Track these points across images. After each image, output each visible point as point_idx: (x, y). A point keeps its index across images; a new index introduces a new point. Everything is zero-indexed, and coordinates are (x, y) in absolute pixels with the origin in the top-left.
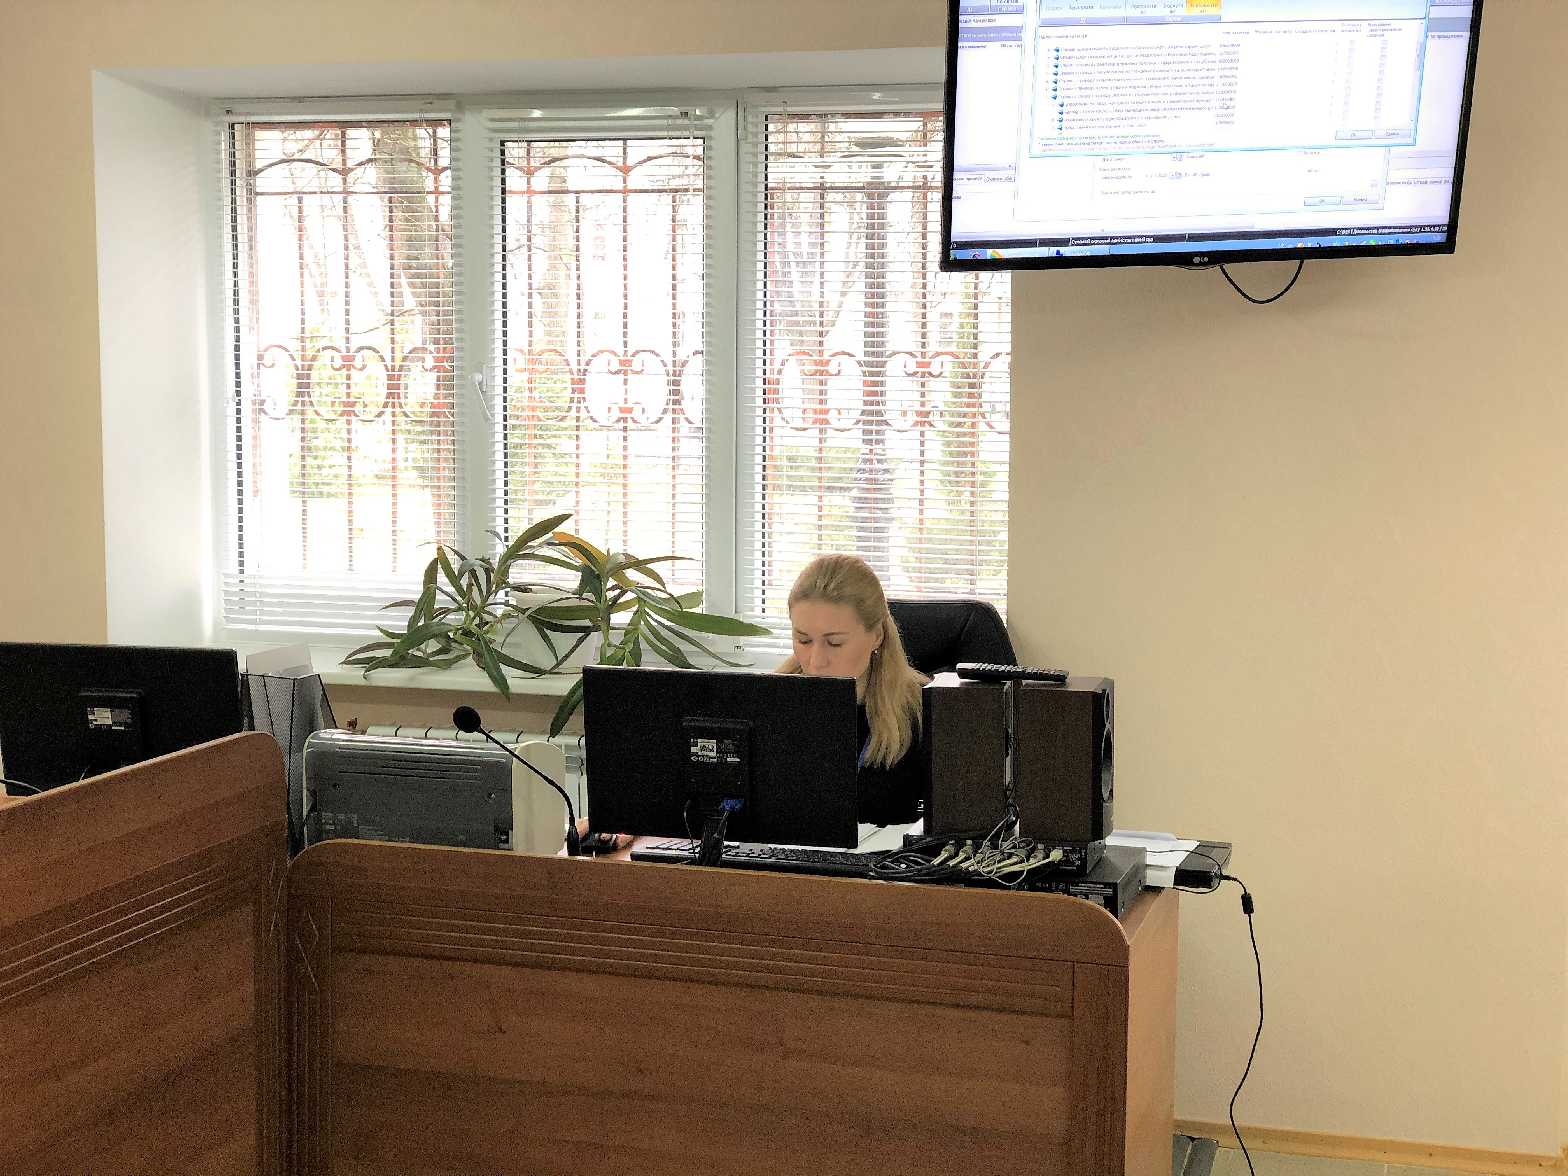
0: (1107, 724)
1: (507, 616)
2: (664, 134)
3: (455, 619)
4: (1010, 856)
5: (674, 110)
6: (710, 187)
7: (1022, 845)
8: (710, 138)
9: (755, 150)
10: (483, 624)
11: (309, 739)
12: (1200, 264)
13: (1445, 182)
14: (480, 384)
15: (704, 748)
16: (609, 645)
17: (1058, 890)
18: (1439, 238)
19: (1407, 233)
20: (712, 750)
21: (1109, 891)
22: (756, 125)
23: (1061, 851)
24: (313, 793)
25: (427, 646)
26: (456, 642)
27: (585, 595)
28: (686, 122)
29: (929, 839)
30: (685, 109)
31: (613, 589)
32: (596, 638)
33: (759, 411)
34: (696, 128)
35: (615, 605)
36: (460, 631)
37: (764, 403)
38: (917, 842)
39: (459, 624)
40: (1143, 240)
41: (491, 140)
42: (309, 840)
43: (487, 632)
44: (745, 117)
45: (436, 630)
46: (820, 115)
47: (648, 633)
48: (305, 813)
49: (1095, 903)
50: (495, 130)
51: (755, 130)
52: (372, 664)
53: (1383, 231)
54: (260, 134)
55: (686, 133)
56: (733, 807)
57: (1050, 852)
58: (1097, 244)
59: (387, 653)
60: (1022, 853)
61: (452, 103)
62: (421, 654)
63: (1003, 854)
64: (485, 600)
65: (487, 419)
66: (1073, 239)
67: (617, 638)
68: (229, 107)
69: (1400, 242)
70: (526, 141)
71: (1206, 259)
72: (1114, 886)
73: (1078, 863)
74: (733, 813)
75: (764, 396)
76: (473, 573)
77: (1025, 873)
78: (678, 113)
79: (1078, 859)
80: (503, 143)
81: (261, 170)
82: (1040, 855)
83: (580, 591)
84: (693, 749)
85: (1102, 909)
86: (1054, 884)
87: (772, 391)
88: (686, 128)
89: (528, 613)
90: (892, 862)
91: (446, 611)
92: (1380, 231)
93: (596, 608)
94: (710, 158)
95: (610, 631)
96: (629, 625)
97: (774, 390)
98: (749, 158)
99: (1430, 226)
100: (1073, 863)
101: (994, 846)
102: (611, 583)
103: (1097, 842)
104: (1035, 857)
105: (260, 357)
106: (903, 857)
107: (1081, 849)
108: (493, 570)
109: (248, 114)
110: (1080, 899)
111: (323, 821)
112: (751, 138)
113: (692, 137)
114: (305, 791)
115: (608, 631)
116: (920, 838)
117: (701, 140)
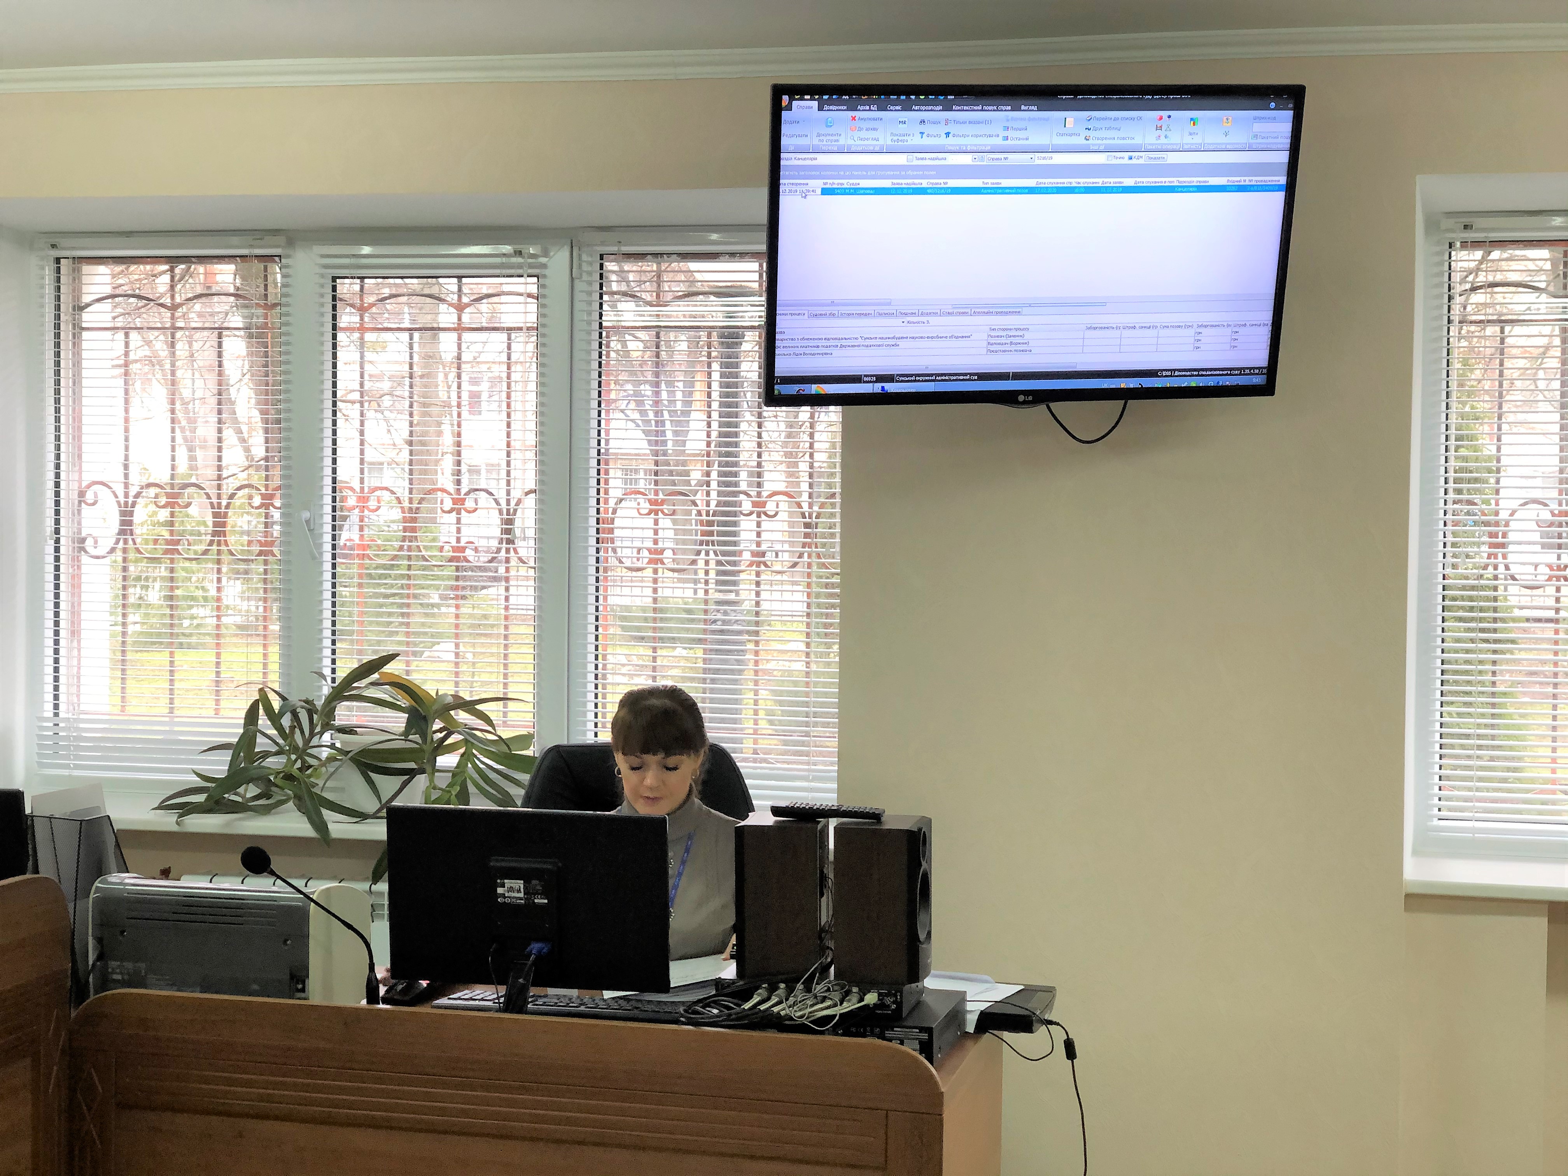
0: (924, 863)
1: (331, 759)
2: (497, 272)
3: (274, 763)
4: (824, 999)
5: (507, 249)
6: (544, 326)
7: (836, 988)
8: (545, 276)
9: (590, 289)
10: (305, 767)
11: (97, 884)
12: (1024, 402)
13: (1264, 325)
14: (308, 522)
15: (511, 889)
16: (434, 788)
17: (873, 1035)
18: (1258, 380)
19: (1227, 375)
20: (519, 891)
21: (925, 1036)
22: (590, 264)
23: (876, 994)
24: (99, 940)
25: (246, 790)
26: (277, 786)
27: (411, 737)
28: (520, 260)
29: (741, 983)
30: (519, 247)
31: (440, 730)
32: (421, 781)
33: (593, 551)
34: (531, 266)
35: (441, 748)
36: (281, 775)
37: (598, 543)
38: (729, 986)
39: (280, 767)
40: (968, 377)
41: (322, 276)
42: (95, 991)
43: (310, 776)
44: (580, 256)
45: (254, 773)
46: (656, 255)
47: (476, 776)
48: (91, 962)
49: (911, 1049)
50: (326, 267)
51: (590, 269)
52: (186, 809)
53: (1204, 373)
54: (86, 269)
55: (520, 272)
56: (540, 951)
57: (865, 995)
58: (922, 381)
59: (201, 798)
60: (836, 996)
61: (282, 240)
62: (239, 799)
63: (816, 997)
64: (307, 742)
65: (314, 558)
66: (897, 375)
67: (442, 781)
68: (53, 241)
69: (1221, 384)
70: (358, 278)
71: (1030, 398)
72: (929, 1031)
73: (894, 1007)
74: (539, 956)
75: (598, 536)
76: (295, 715)
77: (837, 1018)
78: (512, 251)
79: (894, 1003)
80: (334, 279)
81: (88, 305)
82: (854, 998)
83: (406, 733)
84: (500, 890)
85: (916, 1054)
86: (868, 1029)
87: (607, 531)
88: (520, 266)
89: (350, 755)
90: (704, 1007)
91: (266, 755)
92: (1201, 373)
93: (421, 750)
94: (544, 296)
95: (436, 774)
96: (456, 767)
97: (609, 528)
98: (584, 297)
99: (1250, 369)
100: (888, 1006)
101: (808, 989)
102: (437, 725)
103: (914, 985)
104: (849, 1001)
105: (82, 494)
106: (715, 1002)
107: (896, 992)
108: (316, 712)
109: (74, 248)
110: (895, 1045)
111: (110, 970)
112: (585, 277)
113: (525, 275)
114: (90, 939)
115: (433, 774)
116: (733, 982)
117: (536, 279)
